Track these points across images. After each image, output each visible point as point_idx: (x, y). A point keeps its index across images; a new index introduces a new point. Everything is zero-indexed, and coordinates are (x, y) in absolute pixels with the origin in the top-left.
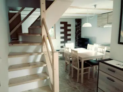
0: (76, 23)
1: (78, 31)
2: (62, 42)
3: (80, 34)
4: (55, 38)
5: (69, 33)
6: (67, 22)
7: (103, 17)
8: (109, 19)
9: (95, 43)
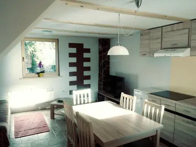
0: (101, 47)
1: (103, 61)
2: (72, 83)
3: (109, 68)
4: (59, 75)
5: (86, 64)
6: (82, 45)
7: (151, 34)
8: (164, 40)
9: (137, 88)
